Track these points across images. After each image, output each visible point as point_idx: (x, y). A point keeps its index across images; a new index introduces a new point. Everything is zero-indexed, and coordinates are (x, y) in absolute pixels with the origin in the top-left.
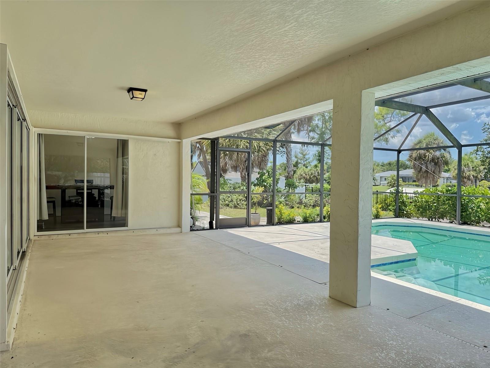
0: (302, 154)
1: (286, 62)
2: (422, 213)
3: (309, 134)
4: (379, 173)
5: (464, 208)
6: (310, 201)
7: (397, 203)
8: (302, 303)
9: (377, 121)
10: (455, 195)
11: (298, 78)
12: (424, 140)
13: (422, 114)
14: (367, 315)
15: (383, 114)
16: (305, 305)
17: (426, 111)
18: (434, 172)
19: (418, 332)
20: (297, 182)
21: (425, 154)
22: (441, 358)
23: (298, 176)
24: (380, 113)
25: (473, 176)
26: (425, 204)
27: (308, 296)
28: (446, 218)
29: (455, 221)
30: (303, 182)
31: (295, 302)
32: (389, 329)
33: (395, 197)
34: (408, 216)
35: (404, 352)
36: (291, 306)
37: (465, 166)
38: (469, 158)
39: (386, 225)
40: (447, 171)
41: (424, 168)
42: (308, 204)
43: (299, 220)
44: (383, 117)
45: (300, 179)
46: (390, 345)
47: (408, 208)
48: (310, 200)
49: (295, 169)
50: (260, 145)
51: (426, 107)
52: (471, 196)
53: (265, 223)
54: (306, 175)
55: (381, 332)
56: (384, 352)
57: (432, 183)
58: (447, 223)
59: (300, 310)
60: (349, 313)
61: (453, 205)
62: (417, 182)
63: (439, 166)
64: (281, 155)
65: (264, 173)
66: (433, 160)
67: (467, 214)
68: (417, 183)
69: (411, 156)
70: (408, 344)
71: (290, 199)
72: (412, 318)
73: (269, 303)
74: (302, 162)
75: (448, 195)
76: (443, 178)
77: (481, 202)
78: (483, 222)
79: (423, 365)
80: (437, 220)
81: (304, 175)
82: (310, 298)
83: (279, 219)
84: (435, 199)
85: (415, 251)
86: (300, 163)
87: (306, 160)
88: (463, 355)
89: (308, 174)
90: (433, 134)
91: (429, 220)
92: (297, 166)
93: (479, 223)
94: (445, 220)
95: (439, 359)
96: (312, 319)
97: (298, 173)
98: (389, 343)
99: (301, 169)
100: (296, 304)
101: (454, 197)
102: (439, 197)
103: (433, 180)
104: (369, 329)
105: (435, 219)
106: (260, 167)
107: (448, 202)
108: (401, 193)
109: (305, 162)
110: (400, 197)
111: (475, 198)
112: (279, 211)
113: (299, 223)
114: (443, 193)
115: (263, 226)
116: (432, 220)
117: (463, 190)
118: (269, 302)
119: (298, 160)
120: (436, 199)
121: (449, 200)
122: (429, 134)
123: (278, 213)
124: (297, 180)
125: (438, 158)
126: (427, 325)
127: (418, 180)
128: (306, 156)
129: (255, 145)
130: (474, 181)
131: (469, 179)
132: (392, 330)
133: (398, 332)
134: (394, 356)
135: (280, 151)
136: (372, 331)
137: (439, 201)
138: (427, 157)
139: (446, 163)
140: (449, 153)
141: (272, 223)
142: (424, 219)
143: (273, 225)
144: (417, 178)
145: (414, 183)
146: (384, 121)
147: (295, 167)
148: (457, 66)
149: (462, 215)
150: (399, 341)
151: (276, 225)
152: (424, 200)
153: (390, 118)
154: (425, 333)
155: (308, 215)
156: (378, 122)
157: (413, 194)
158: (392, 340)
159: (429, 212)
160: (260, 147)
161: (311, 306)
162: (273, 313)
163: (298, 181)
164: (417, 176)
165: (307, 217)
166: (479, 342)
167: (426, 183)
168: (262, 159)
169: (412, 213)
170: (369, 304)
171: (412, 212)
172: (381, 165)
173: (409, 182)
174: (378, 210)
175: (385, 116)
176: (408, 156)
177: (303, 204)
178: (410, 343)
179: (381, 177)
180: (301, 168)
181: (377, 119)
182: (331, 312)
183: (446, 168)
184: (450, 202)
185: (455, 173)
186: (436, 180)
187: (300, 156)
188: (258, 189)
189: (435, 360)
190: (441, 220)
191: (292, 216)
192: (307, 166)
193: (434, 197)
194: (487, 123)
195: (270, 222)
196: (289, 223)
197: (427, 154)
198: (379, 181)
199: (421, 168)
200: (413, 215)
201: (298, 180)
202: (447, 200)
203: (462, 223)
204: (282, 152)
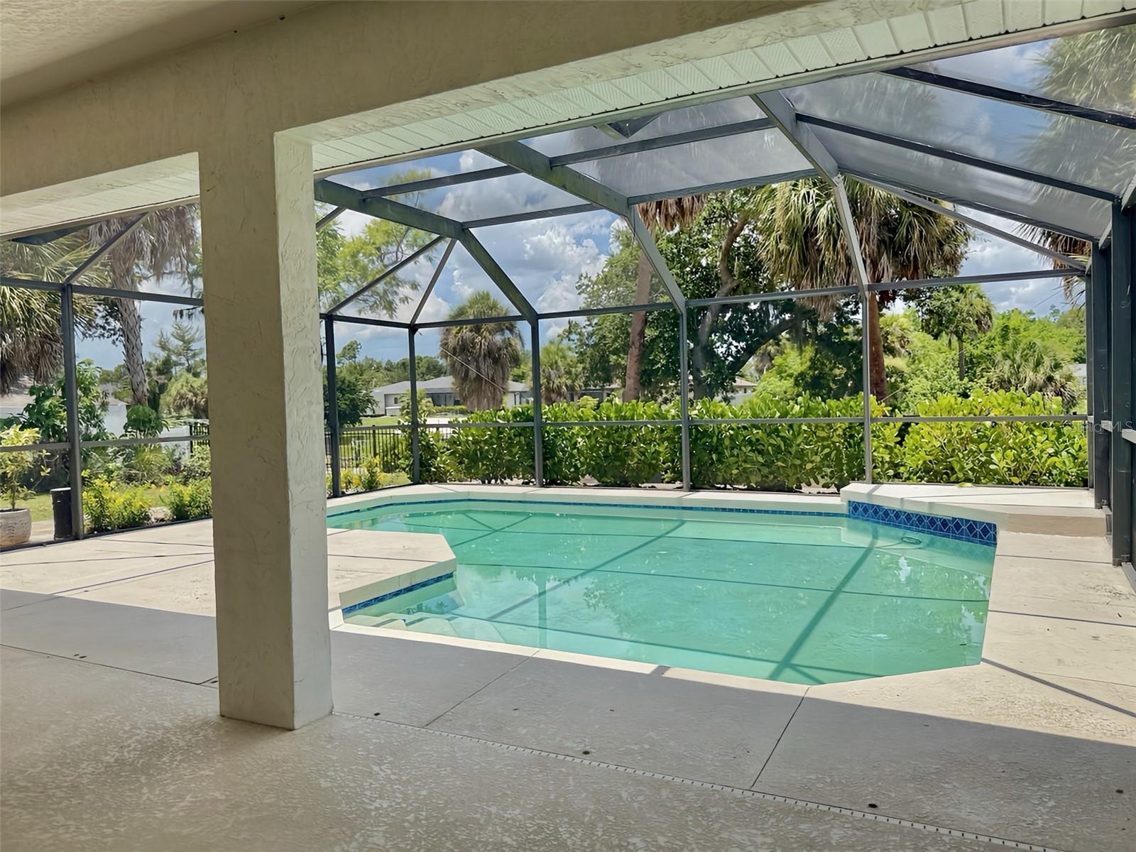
0: (182, 338)
1: (33, 18)
2: (468, 468)
3: (192, 283)
4: (380, 386)
5: (549, 450)
6: (201, 461)
7: (414, 449)
8: (133, 753)
9: (366, 260)
10: (530, 424)
11: (90, 81)
12: (470, 307)
13: (454, 238)
14: (322, 743)
15: (377, 242)
16: (141, 758)
17: (461, 231)
18: (493, 380)
19: (445, 755)
20: (173, 417)
21: (474, 339)
22: (493, 809)
23: (172, 400)
24: (372, 241)
25: (566, 386)
26: (473, 447)
27: (157, 730)
28: (518, 476)
29: (533, 480)
30: (189, 416)
31: (108, 757)
32: (376, 769)
33: (410, 437)
34: (440, 478)
35: (408, 821)
36: (92, 773)
37: (551, 366)
38: (558, 349)
39: (392, 504)
40: (519, 378)
41: (473, 372)
42: (197, 472)
43: (161, 516)
44: (379, 249)
45: (179, 408)
46: (373, 813)
47: (438, 459)
48: (202, 458)
49: (162, 379)
50: (33, 306)
51: (462, 224)
52: (560, 425)
53: (51, 537)
54: (196, 395)
55: (355, 782)
56: (357, 836)
57: (491, 405)
58: (518, 485)
59: (122, 776)
60: (275, 747)
61: (527, 446)
62: (463, 404)
63: (502, 367)
64: (111, 339)
65: (50, 391)
66: (489, 353)
67: (554, 464)
68: (463, 407)
69: (446, 344)
70: (420, 795)
71: (143, 460)
72: (434, 724)
73: (18, 779)
74: (183, 360)
75: (516, 425)
76: (513, 395)
77: (578, 435)
78: (583, 476)
79: (450, 843)
80: (499, 481)
81: (190, 395)
82: (160, 732)
83: (97, 519)
84: (493, 435)
85: (450, 555)
86: (176, 364)
87: (194, 356)
88: (541, 788)
89: (203, 394)
90: (488, 295)
91: (484, 483)
92: (167, 372)
93: (577, 479)
94: (516, 481)
95: (490, 813)
96: (159, 795)
97: (174, 392)
98: (372, 807)
99: (182, 380)
100: (112, 760)
101: (528, 427)
102: (500, 430)
103: (494, 398)
104: (322, 781)
105: (496, 481)
106: (36, 373)
107: (517, 439)
108: (422, 426)
109: (191, 362)
110: (421, 436)
111: (568, 428)
112: (95, 497)
113: (162, 523)
114: (508, 422)
115: (41, 544)
116: (489, 483)
117: (545, 413)
118: (15, 778)
119: (169, 356)
120: (496, 434)
121: (520, 435)
122: (479, 295)
123: (93, 502)
124: (169, 410)
125: (500, 349)
126: (466, 732)
127: (465, 399)
128: (192, 344)
129: (14, 306)
130: (568, 396)
131: (560, 394)
132: (381, 770)
133: (396, 771)
134: (381, 842)
135: (108, 327)
136: (329, 785)
137: (502, 438)
138: (478, 347)
139: (516, 361)
140: (520, 337)
141: (74, 534)
142: (474, 482)
143: (77, 538)
144: (461, 395)
145: (458, 407)
146: (382, 261)
147: (163, 374)
148: (493, 84)
149: (545, 466)
150: (398, 795)
151: (86, 537)
152: (470, 438)
153: (395, 254)
154: (462, 754)
155: (187, 499)
156: (369, 261)
157: (449, 429)
158: (380, 797)
159: (483, 465)
160: (30, 311)
161: (160, 757)
162: (25, 809)
163: (174, 414)
164: (462, 390)
165: (184, 505)
166: (575, 745)
167: (479, 403)
168: (43, 347)
169: (448, 471)
170: (328, 710)
171: (448, 468)
172: (386, 369)
173: (446, 405)
174: (374, 471)
175: (383, 248)
176: (440, 343)
177: (182, 472)
178: (424, 793)
179: (386, 396)
180: (181, 375)
181: (364, 254)
182: (219, 762)
183: (516, 371)
184: (522, 438)
185: (530, 381)
186: (499, 399)
187: (175, 343)
188: (17, 436)
189: (479, 819)
190: (508, 481)
191: (138, 506)
192: (198, 370)
193: (490, 431)
194: (584, 275)
195: (67, 529)
196: (131, 527)
197: (476, 340)
198: (382, 405)
199: (468, 370)
200: (451, 475)
201: (175, 411)
202: (515, 436)
203: (547, 484)
204: (113, 330)
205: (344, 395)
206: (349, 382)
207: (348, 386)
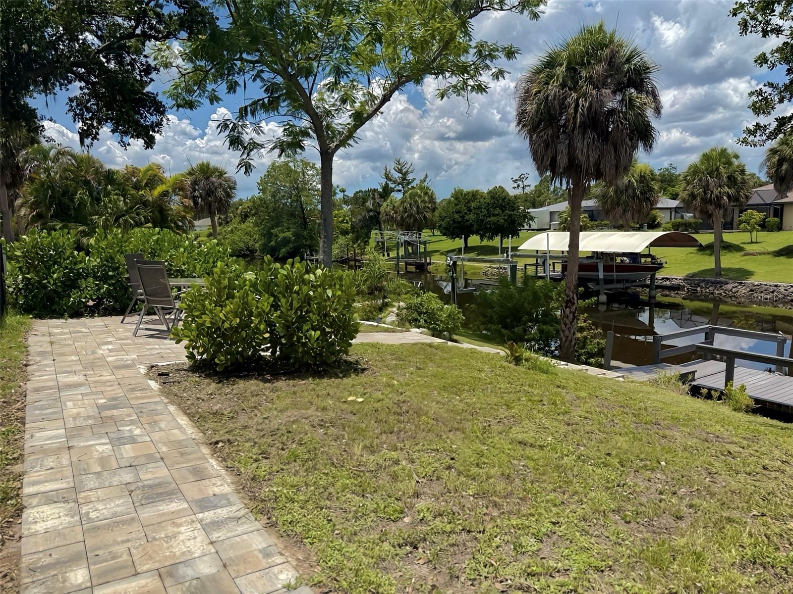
87: (408, 184)
119: (388, 184)
179: (551, 213)
185: (686, 192)
205: (503, 211)
206: (509, 200)
207: (508, 204)
